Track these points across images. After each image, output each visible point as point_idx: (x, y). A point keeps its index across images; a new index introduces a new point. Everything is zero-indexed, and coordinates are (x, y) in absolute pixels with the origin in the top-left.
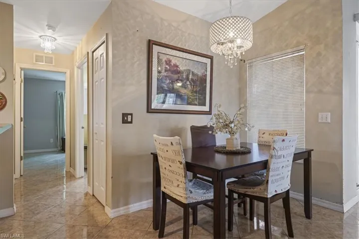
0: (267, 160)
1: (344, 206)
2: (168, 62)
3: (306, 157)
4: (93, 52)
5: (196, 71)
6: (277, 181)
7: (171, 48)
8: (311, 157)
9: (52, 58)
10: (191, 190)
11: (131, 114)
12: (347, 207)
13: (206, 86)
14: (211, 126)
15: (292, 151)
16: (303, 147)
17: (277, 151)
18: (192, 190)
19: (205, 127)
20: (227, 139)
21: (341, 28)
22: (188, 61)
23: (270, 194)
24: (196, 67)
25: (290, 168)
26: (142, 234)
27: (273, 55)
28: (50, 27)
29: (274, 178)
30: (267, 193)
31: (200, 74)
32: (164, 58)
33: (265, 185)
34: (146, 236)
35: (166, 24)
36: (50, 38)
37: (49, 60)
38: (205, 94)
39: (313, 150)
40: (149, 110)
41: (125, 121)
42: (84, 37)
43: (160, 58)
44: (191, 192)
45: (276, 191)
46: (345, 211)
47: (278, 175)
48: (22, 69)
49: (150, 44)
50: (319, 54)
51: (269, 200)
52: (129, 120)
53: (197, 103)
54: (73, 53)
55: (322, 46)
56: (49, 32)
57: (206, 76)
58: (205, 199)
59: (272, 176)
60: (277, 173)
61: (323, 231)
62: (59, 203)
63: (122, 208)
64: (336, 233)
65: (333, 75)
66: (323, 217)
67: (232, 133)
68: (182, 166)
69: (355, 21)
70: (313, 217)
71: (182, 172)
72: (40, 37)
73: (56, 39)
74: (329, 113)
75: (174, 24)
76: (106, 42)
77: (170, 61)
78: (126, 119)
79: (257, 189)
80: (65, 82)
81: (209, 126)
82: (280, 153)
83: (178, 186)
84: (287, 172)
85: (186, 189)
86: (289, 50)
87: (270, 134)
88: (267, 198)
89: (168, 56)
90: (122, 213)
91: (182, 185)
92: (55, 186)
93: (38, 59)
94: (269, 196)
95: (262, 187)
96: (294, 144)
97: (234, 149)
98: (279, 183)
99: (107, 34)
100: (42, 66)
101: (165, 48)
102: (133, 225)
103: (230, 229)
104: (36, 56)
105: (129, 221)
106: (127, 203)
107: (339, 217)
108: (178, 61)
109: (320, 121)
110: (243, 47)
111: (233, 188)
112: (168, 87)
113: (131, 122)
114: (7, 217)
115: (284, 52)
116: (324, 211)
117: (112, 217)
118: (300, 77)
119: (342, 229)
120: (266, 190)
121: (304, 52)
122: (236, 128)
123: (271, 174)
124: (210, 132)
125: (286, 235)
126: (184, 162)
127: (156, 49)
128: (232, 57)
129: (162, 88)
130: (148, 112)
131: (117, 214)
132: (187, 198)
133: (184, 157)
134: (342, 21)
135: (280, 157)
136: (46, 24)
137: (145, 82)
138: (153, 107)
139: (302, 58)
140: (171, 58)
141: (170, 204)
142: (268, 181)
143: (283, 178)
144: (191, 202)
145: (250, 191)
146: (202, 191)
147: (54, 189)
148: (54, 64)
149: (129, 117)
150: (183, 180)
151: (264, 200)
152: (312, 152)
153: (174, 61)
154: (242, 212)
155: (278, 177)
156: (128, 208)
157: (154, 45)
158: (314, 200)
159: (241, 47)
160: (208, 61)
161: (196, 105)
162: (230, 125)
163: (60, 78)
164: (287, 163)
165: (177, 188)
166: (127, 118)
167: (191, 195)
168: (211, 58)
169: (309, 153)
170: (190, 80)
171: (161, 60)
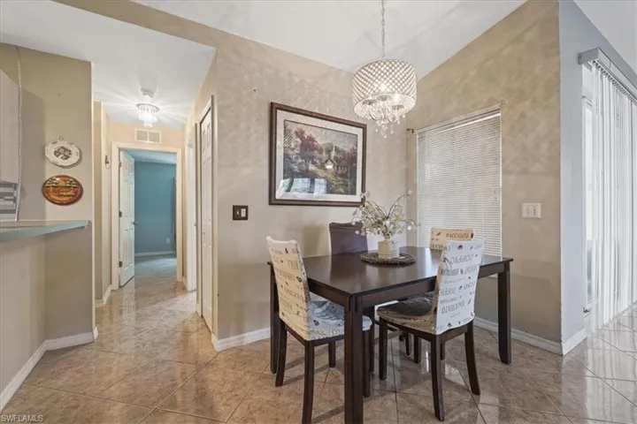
0: (436, 277)
1: (563, 345)
2: (300, 134)
3: (502, 270)
4: (201, 123)
5: (341, 147)
6: (452, 308)
7: (304, 114)
8: (509, 270)
9: (158, 134)
10: (317, 319)
11: (246, 207)
12: (567, 347)
13: (356, 168)
14: (357, 223)
15: (477, 262)
16: (499, 254)
17: (451, 263)
18: (320, 320)
19: (349, 225)
20: (379, 243)
21: (558, 75)
22: (329, 132)
23: (440, 328)
24: (341, 140)
25: (473, 289)
26: (253, 378)
27: (454, 120)
28: (147, 92)
29: (445, 305)
30: (435, 327)
31: (347, 150)
32: (294, 128)
33: (432, 315)
34: (259, 382)
35: (297, 80)
36: (150, 108)
37: (155, 138)
38: (355, 177)
39: (512, 260)
40: (273, 201)
41: (236, 217)
42: (193, 105)
43: (288, 127)
44: (317, 324)
45: (449, 324)
46: (565, 352)
47: (452, 300)
48: (120, 150)
49: (274, 108)
50: (523, 116)
51: (438, 339)
52: (243, 215)
53: (342, 190)
54: (183, 127)
55: (527, 103)
56: (147, 99)
57: (355, 152)
58: (338, 334)
59: (443, 302)
60: (452, 296)
61: (527, 385)
62: (155, 327)
63: (232, 338)
64: (550, 390)
65: (544, 146)
66: (530, 361)
67: (387, 234)
68: (301, 285)
69: (580, 63)
70: (513, 360)
71: (302, 293)
72: (138, 105)
73: (158, 109)
74: (539, 204)
75: (309, 80)
76: (211, 109)
77: (303, 132)
78: (238, 213)
79: (419, 320)
80: (175, 165)
81: (354, 224)
82: (455, 266)
83: (298, 313)
84: (469, 295)
85: (308, 319)
86: (477, 113)
87: (447, 235)
88: (435, 336)
89: (299, 126)
90: (232, 344)
91: (303, 313)
92: (157, 301)
93: (142, 136)
94: (439, 332)
95: (427, 318)
96: (479, 252)
97: (390, 258)
98: (456, 311)
99: (212, 97)
100: (148, 145)
101: (295, 115)
102: (245, 364)
103: (382, 376)
104: (138, 132)
105: (240, 356)
106: (240, 331)
107: (555, 363)
108: (315, 132)
109: (524, 215)
110: (402, 106)
111: (385, 317)
112: (299, 169)
113: (246, 218)
114: (84, 345)
115: (469, 115)
116: (531, 352)
117: (219, 350)
118: (494, 151)
119: (560, 383)
120: (434, 322)
121: (499, 114)
122: (392, 226)
123: (441, 298)
124: (357, 232)
125: (468, 390)
126: (304, 278)
127: (281, 116)
128: (387, 122)
129: (291, 170)
130: (271, 203)
131: (225, 346)
132: (309, 333)
133: (304, 271)
134: (559, 64)
135: (455, 273)
136: (140, 88)
137: (266, 162)
138: (277, 197)
139: (495, 124)
140: (304, 128)
141: (290, 339)
142: (436, 309)
143: (462, 304)
144: (317, 338)
145: (410, 323)
146: (336, 321)
147: (156, 306)
148: (161, 142)
149: (243, 211)
150: (304, 305)
151: (431, 338)
152: (511, 263)
153: (308, 132)
154: (404, 350)
155: (454, 303)
156: (243, 338)
157: (278, 111)
158: (515, 333)
159: (399, 107)
160: (359, 132)
161: (341, 193)
162: (384, 223)
163: (169, 160)
164: (468, 282)
165: (296, 317)
166: (240, 212)
167: (316, 329)
168: (364, 127)
169: (506, 264)
170: (332, 158)
171: (290, 131)
